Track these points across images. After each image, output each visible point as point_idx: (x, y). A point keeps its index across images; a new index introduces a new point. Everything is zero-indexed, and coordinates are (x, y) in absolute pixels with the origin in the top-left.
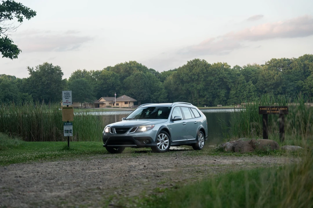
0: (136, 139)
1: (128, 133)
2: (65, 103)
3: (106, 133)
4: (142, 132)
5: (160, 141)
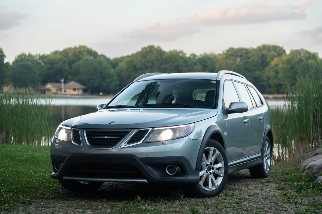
0: (144, 164)
1: (123, 146)
3: (61, 142)
4: (162, 144)
5: (203, 167)
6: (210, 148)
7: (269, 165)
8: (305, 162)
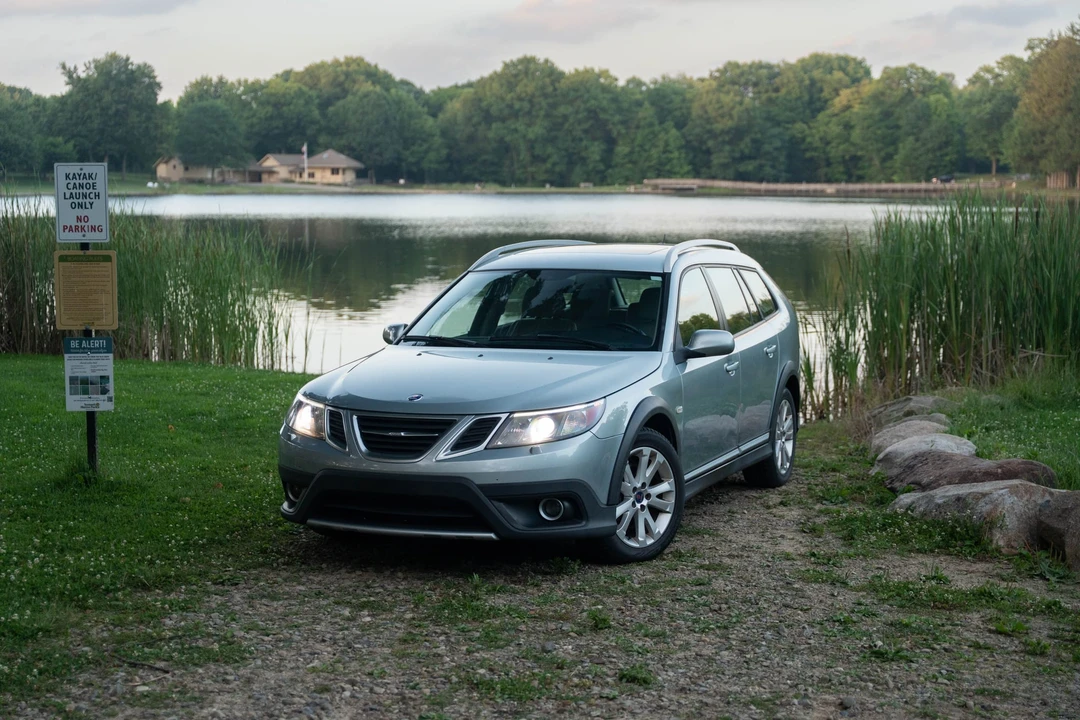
0: (491, 498)
2: (71, 230)
3: (302, 439)
4: (532, 451)
5: (625, 494)
6: (642, 450)
7: (790, 454)
8: (878, 438)
